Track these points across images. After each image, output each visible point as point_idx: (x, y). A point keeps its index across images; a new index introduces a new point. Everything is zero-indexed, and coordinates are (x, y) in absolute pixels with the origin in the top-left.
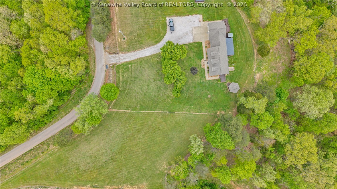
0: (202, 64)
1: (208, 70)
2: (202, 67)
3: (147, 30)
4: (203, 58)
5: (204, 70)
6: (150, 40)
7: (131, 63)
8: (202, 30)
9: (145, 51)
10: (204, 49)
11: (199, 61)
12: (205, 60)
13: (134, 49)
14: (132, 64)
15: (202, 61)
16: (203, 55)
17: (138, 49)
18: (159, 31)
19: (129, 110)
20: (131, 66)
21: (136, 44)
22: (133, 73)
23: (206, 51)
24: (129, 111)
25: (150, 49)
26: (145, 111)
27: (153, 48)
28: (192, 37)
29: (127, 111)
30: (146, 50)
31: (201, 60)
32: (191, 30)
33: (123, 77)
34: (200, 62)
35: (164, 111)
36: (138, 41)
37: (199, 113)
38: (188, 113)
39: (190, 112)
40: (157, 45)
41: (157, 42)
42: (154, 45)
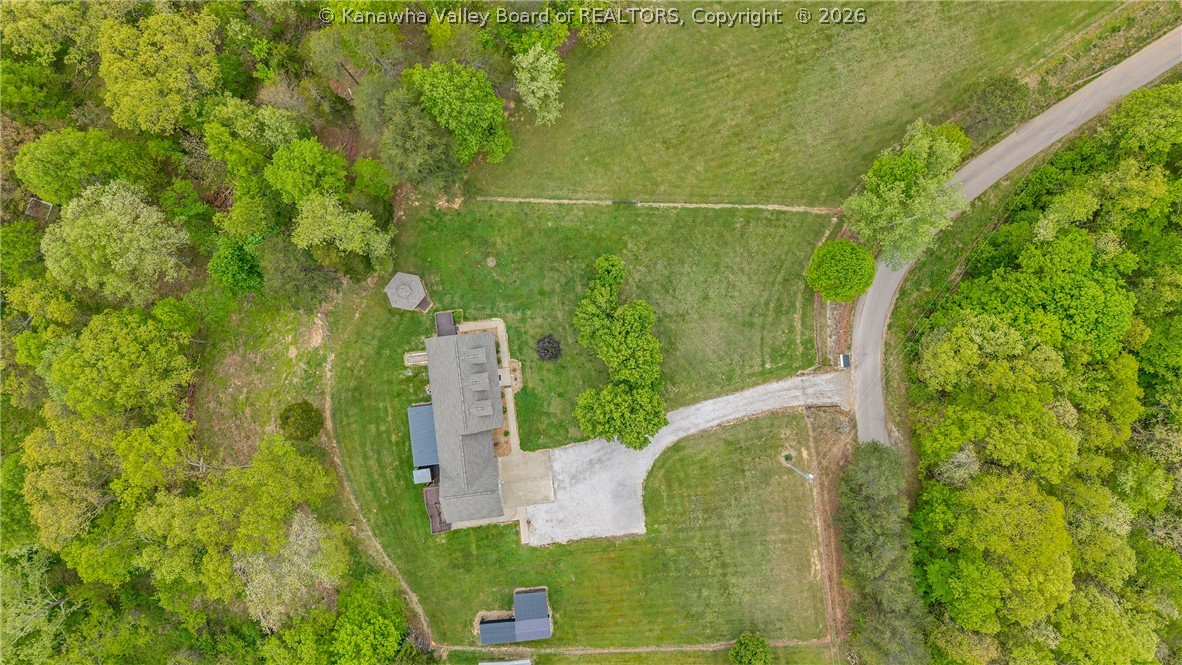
0: (518, 374)
1: (498, 352)
2: (518, 365)
3: (712, 488)
4: (516, 396)
5: (513, 355)
6: (702, 456)
7: (765, 376)
8: (521, 493)
9: (718, 418)
10: (513, 426)
11: (530, 385)
12: (510, 389)
13: (754, 423)
14: (762, 374)
15: (518, 386)
16: (516, 404)
17: (740, 423)
18: (669, 487)
19: (772, 212)
20: (763, 365)
21: (746, 440)
22: (757, 339)
23: (506, 419)
24: (770, 207)
25: (698, 425)
26: (718, 207)
27: (689, 428)
28: (557, 466)
29: (777, 207)
30: (713, 420)
31: (524, 389)
32: (560, 494)
33: (791, 328)
34: (525, 382)
35: (652, 208)
36: (741, 453)
37: (527, 200)
38: (566, 202)
39: (560, 205)
40: (676, 439)
41: (676, 447)
42: (686, 439)
